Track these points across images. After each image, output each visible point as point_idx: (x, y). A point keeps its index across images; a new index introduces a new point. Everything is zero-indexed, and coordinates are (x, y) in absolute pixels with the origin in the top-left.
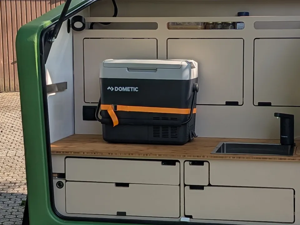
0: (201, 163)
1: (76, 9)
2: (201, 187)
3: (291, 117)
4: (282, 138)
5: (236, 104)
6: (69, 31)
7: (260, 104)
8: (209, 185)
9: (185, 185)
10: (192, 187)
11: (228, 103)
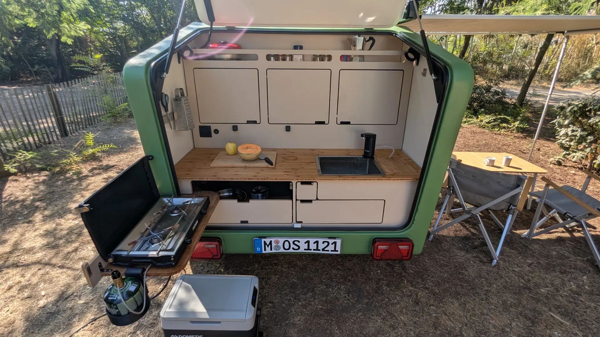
0: (310, 183)
1: (182, 43)
2: (310, 201)
3: (374, 136)
4: (365, 152)
5: (323, 123)
6: (179, 62)
7: (342, 123)
8: (317, 199)
9: (296, 200)
10: (302, 201)
11: (318, 123)
